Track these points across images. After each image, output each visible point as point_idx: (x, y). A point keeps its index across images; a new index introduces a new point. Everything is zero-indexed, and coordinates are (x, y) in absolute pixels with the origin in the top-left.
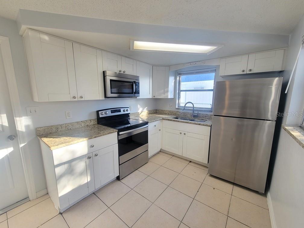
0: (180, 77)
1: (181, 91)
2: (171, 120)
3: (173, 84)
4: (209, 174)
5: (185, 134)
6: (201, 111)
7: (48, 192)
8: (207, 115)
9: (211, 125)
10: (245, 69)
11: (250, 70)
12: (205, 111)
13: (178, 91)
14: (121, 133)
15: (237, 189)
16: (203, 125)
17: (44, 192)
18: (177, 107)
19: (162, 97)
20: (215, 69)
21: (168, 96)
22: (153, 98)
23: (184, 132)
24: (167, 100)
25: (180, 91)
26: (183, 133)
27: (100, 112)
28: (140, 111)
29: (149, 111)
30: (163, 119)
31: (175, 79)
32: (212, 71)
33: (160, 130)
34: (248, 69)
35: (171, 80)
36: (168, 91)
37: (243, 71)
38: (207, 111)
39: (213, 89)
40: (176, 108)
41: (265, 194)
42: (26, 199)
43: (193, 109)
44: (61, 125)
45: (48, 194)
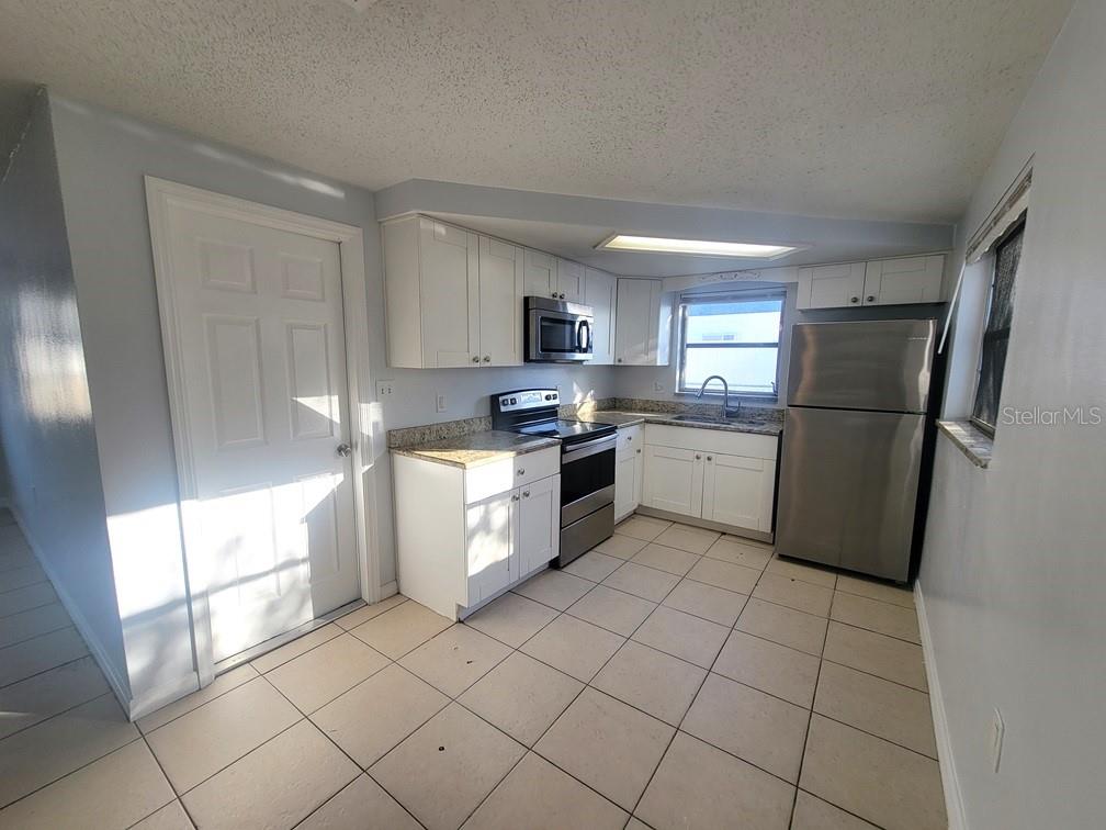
0: (684, 308)
1: (689, 346)
2: (670, 424)
3: (668, 327)
4: (776, 555)
5: (709, 459)
6: (746, 399)
7: (398, 589)
8: (763, 409)
9: (781, 432)
10: (859, 295)
11: (871, 299)
12: (758, 400)
13: (680, 346)
14: (569, 448)
15: (846, 583)
16: (760, 433)
17: (391, 590)
18: (677, 391)
19: (641, 361)
20: (783, 289)
21: (656, 359)
22: (617, 363)
23: (708, 455)
24: (652, 370)
25: (685, 346)
26: (704, 456)
27: (501, 399)
28: (577, 401)
29: (599, 401)
30: (647, 422)
31: (674, 312)
32: (775, 296)
33: (639, 451)
34: (867, 296)
35: (665, 315)
36: (655, 347)
37: (855, 300)
38: (764, 400)
39: (777, 341)
40: (675, 394)
41: (908, 586)
42: (356, 602)
43: (727, 397)
44: (429, 427)
45: (399, 593)
